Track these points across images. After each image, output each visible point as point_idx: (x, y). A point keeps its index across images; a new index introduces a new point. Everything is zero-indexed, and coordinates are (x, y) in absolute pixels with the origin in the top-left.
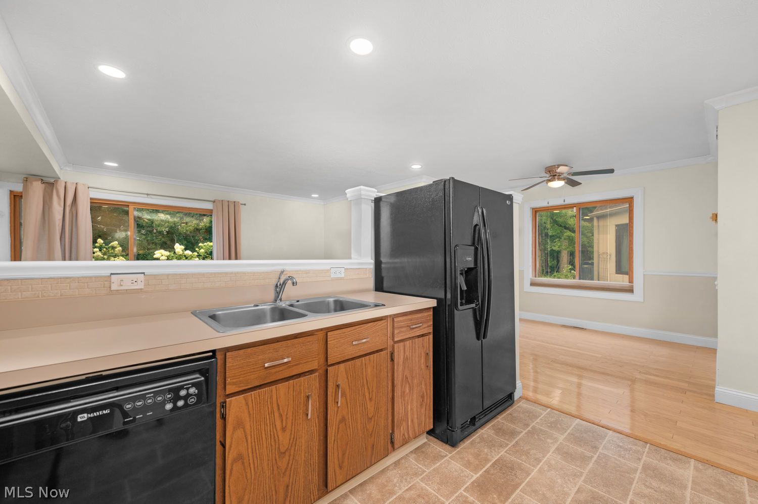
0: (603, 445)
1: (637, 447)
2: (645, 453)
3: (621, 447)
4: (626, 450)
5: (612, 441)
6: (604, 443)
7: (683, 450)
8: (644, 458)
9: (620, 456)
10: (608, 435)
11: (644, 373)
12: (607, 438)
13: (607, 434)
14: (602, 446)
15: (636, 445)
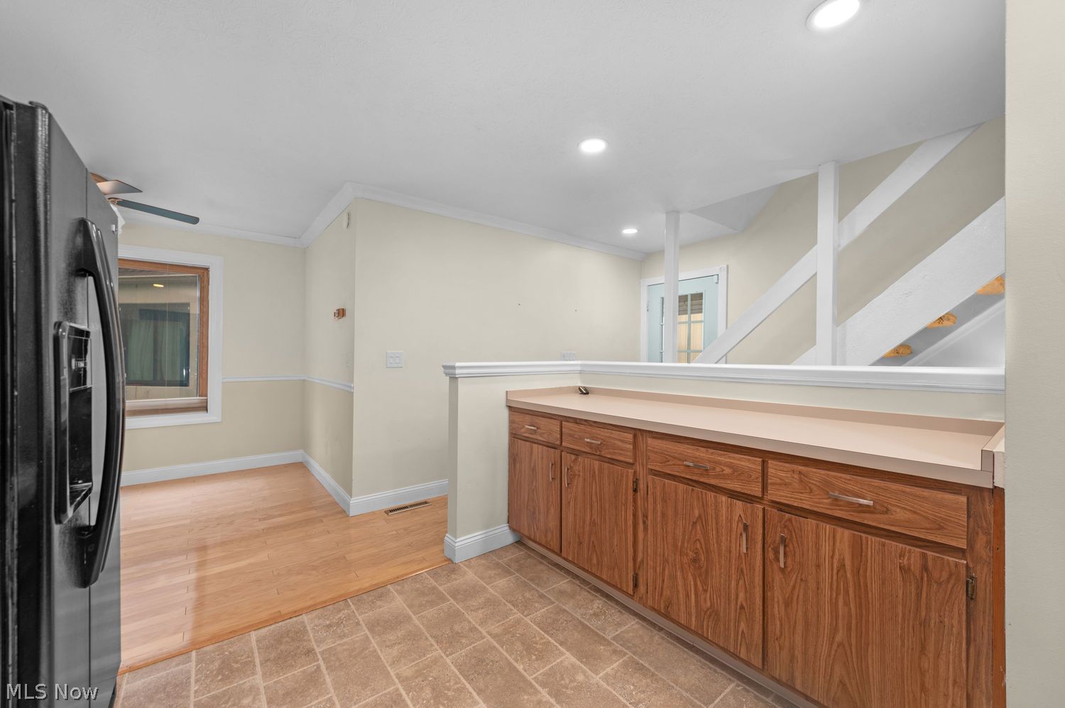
0: (313, 640)
1: (343, 611)
2: (355, 611)
3: (329, 626)
4: (338, 625)
5: (317, 626)
6: (311, 636)
7: (375, 582)
8: (360, 618)
9: (341, 637)
10: (306, 622)
11: (264, 519)
12: (308, 628)
13: (303, 622)
14: (314, 643)
15: (340, 611)
